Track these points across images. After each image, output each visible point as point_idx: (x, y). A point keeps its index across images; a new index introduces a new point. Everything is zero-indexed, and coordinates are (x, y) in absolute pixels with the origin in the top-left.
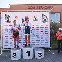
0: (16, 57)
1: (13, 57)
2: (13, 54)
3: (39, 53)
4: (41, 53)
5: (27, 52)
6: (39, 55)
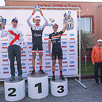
0: (15, 95)
1: (10, 95)
2: (9, 90)
3: (59, 87)
4: (63, 87)
5: (36, 86)
6: (59, 89)
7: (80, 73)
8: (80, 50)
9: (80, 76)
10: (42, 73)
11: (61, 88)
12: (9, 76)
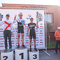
2: (4, 57)
3: (34, 55)
4: (36, 55)
5: (20, 55)
6: (34, 57)
7: (46, 47)
8: (46, 33)
9: (46, 48)
10: (24, 47)
11: (35, 56)
12: (4, 48)
